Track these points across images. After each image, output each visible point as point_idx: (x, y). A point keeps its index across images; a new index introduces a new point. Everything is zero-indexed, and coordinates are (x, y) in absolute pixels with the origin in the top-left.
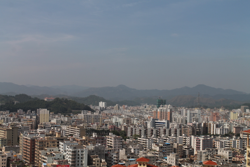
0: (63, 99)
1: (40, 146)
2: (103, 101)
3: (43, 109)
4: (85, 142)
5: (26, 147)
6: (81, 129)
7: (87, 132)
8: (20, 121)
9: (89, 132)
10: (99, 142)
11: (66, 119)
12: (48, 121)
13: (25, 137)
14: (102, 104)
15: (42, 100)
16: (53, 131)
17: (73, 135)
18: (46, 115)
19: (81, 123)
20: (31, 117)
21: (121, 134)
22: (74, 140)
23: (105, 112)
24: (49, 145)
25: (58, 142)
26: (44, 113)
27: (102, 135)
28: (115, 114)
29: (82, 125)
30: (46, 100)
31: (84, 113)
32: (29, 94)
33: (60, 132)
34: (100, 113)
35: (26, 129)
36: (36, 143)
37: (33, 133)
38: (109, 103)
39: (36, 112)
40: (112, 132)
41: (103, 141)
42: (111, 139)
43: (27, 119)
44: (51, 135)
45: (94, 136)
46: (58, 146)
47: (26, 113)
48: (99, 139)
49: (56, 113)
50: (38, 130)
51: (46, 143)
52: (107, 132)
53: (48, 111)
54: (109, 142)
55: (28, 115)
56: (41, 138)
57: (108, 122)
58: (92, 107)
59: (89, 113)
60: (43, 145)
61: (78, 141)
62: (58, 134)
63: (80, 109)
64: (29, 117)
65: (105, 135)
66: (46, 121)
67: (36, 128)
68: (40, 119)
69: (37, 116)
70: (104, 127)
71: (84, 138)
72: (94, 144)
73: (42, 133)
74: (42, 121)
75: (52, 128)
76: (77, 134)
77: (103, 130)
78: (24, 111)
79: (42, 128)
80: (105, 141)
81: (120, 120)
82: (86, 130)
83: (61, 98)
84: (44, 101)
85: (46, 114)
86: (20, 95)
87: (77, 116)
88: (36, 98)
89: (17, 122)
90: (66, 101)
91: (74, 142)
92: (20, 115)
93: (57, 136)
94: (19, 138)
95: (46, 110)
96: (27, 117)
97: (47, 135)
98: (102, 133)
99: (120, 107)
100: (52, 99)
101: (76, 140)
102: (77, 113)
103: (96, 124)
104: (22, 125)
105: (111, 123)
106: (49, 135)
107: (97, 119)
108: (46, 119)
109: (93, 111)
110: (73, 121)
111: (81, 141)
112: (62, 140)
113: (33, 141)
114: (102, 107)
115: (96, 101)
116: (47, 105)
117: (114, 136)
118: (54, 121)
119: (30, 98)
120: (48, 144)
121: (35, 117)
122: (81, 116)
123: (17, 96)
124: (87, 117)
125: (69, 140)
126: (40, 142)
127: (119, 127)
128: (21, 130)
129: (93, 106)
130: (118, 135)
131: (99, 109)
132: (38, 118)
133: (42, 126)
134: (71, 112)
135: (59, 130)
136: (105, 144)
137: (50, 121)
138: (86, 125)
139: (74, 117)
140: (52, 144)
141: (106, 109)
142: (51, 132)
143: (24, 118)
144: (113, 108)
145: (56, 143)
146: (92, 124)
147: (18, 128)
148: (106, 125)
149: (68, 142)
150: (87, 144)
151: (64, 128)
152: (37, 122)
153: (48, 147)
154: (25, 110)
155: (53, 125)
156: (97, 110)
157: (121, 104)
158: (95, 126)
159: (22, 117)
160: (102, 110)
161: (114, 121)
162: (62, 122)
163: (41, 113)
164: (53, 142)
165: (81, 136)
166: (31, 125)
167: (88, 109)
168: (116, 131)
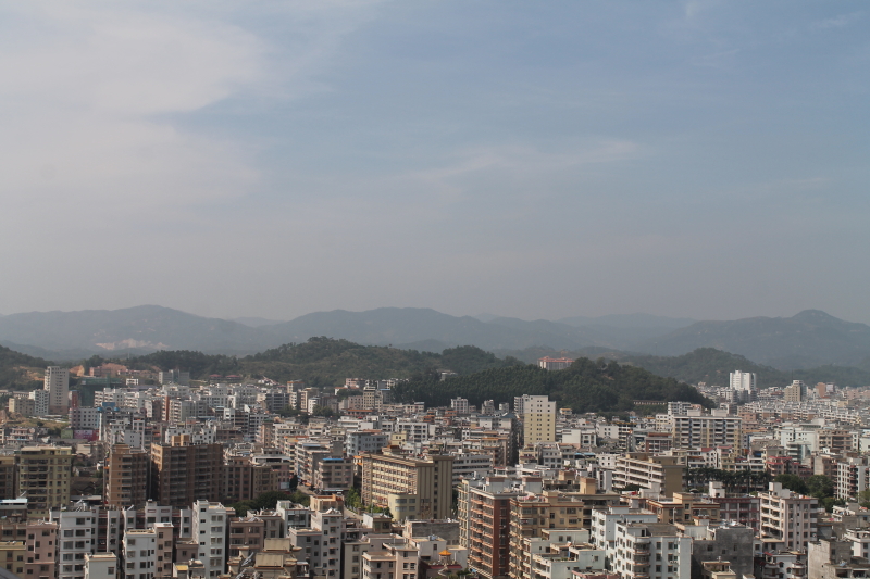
0: (601, 362)
1: (525, 523)
2: (744, 370)
3: (536, 398)
4: (683, 515)
5: (480, 526)
6: (668, 468)
7: (687, 478)
8: (458, 435)
9: (696, 477)
10: (733, 516)
11: (614, 432)
12: (552, 437)
13: (477, 492)
14: (740, 381)
15: (530, 367)
16: (570, 474)
17: (638, 487)
18: (544, 418)
19: (666, 445)
20: (496, 425)
21: (812, 488)
22: (642, 504)
23: (754, 407)
24: (556, 521)
25: (588, 512)
26: (537, 410)
27: (744, 491)
28: (789, 417)
29: (669, 453)
30: (543, 365)
31: (675, 412)
32: (486, 346)
33: (592, 476)
34: (733, 410)
35: (480, 463)
37: (502, 480)
38: (767, 377)
39: (512, 408)
40: (778, 479)
41: (747, 512)
42: (775, 505)
43: (482, 429)
44: (561, 487)
45: (712, 493)
46: (587, 523)
47: (479, 408)
48: (733, 503)
49: (579, 411)
50: (520, 468)
51: (548, 513)
52: (762, 480)
53: (553, 404)
54: (770, 516)
55: (486, 416)
56: (530, 494)
57: (762, 443)
58: (704, 390)
59: (695, 412)
60: (536, 520)
61: (655, 510)
62: (588, 482)
63: (661, 398)
64: (489, 424)
65: (752, 490)
66: (544, 437)
67: (514, 461)
68: (526, 435)
69: (514, 421)
70: (749, 461)
71: (677, 499)
72: (713, 522)
73: (533, 479)
74: (531, 436)
75: (567, 463)
76: (652, 487)
77: (747, 473)
78: (471, 402)
79: (531, 461)
80: (755, 512)
81: (810, 439)
82: (686, 469)
83: (594, 358)
84: (537, 368)
85: (544, 412)
86: (459, 349)
87: (653, 421)
88: (511, 361)
89: (451, 442)
90: (614, 369)
91: (643, 511)
92: (459, 415)
93: (582, 491)
94: (455, 496)
95: (546, 398)
96: (482, 423)
97: (548, 487)
98: (743, 484)
99: (808, 390)
100: (565, 362)
101: (648, 507)
102: (651, 412)
103: (719, 451)
104: (466, 451)
105: (775, 449)
106: (556, 487)
107: (722, 432)
108: (544, 432)
109: (708, 405)
110: (638, 440)
111: (670, 508)
112: (601, 504)
113: (503, 505)
114: (739, 388)
115: (719, 365)
116: (550, 385)
117: (787, 493)
118: (572, 438)
119: (491, 358)
120: (552, 516)
121: (507, 424)
122: (667, 421)
123: (447, 352)
124: (688, 426)
125: (625, 504)
126: (526, 510)
127: (807, 462)
128: (464, 468)
129: (708, 385)
130: (802, 490)
131: (730, 396)
132: (517, 428)
133: (534, 453)
134: (631, 407)
135: (590, 469)
136: (754, 524)
137: (558, 437)
138: (683, 452)
139: (642, 426)
140: (567, 518)
141: (754, 398)
142: (561, 477)
143: (473, 426)
144: (781, 395)
145: (581, 515)
146: (705, 450)
147: (453, 460)
148: (757, 454)
149: (623, 511)
150: (687, 520)
151: (608, 461)
152: (516, 441)
153: (552, 526)
154: (476, 402)
155: (569, 452)
156: (724, 400)
157: (811, 378)
158: (715, 458)
159: (465, 423)
160: (741, 399)
161: (785, 440)
162: (600, 442)
163: (527, 411)
164: (571, 510)
165: (667, 492)
166: (496, 450)
167: (692, 397)
168: (795, 478)
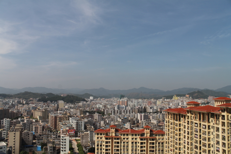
0: (71, 95)
1: (59, 120)
2: (92, 96)
3: (61, 101)
4: (83, 118)
5: (52, 121)
6: (81, 111)
7: (84, 112)
8: (49, 107)
9: (85, 112)
10: (90, 118)
11: (73, 106)
12: (63, 107)
13: (51, 115)
14: (91, 98)
15: (60, 96)
16: (66, 112)
17: (76, 114)
18: (62, 104)
19: (81, 108)
20: (55, 105)
21: (101, 113)
22: (77, 116)
23: (93, 102)
24: (64, 119)
25: (69, 118)
26: (61, 103)
27: (92, 114)
28: (98, 103)
29: (81, 109)
30: (62, 96)
31: (82, 103)
32: (53, 93)
34: (90, 102)
35: (52, 111)
36: (57, 118)
37: (55, 113)
38: (95, 97)
39: (57, 102)
40: (97, 112)
41: (92, 117)
42: (96, 116)
43: (52, 106)
44: (65, 114)
45: (87, 114)
46: (69, 120)
47: (52, 102)
48: (90, 116)
49: (67, 103)
50: (58, 112)
51: (63, 118)
52: (94, 112)
53: (64, 102)
54: (95, 117)
55: (53, 104)
56: (60, 116)
57: (94, 107)
58: (86, 99)
59: (85, 103)
60: (61, 119)
61: (79, 117)
62: (69, 113)
63: (80, 101)
64: (54, 105)
65: (93, 114)
66: (62, 107)
67: (57, 110)
68: (59, 106)
69: (57, 104)
70: (92, 110)
71: (82, 115)
72: (87, 119)
73: (60, 113)
74: (60, 107)
75: (66, 111)
76: (78, 114)
77: (92, 111)
78: (51, 102)
79: (60, 110)
80: (93, 117)
81: (101, 106)
82: (83, 111)
83: (70, 95)
84: (61, 96)
85: (62, 103)
86: (49, 93)
88: (57, 95)
89: (47, 108)
90: (73, 96)
91: (77, 117)
92: (49, 104)
93: (68, 115)
94: (48, 116)
95: (62, 101)
96: (53, 105)
97: (63, 114)
98: (92, 113)
99: (101, 99)
100: (65, 95)
101: (78, 117)
102: (78, 103)
103: (88, 108)
104: (50, 109)
105: (96, 108)
106: (64, 114)
107: (89, 105)
108: (62, 106)
109: (87, 101)
110: (76, 107)
111: (81, 117)
112: (71, 117)
113: (56, 117)
114: (91, 99)
115: (88, 96)
116: (63, 99)
117: (98, 114)
118: (66, 107)
119: (54, 95)
120: (63, 119)
121: (56, 105)
122: (81, 104)
123: (47, 94)
124: (84, 105)
125: (74, 116)
126: (59, 118)
127: (101, 109)
128: (50, 112)
129: (87, 99)
130: (100, 113)
131: (90, 100)
132: (58, 105)
133: (61, 109)
134: (75, 102)
135: (69, 111)
136: (93, 119)
137: (64, 107)
138: (83, 109)
139: (77, 105)
140: (66, 119)
141: (93, 100)
142: (65, 113)
143: (51, 105)
144: (97, 100)
145: (68, 118)
146: (86, 108)
147: (48, 110)
148: (94, 108)
149: (74, 118)
150: (84, 119)
151: (72, 110)
152: (58, 107)
153: (63, 120)
154: (52, 101)
155: (66, 109)
156: (89, 101)
157: (101, 97)
158: (88, 109)
159: (50, 105)
160: (91, 101)
161: (98, 106)
162: (71, 107)
163: (59, 103)
164: (66, 118)
165: (81, 115)
166: (55, 109)
167: (84, 100)
168: (99, 112)
